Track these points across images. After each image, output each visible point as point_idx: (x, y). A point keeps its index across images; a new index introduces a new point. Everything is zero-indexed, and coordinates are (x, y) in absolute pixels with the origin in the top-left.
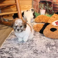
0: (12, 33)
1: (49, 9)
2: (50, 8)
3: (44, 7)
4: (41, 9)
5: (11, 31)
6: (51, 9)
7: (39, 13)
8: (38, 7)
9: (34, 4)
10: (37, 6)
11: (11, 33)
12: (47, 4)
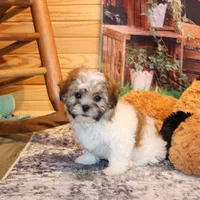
0: (20, 162)
1: (169, 66)
2: (172, 63)
3: (148, 60)
4: (133, 67)
5: (16, 156)
6: (176, 66)
7: (125, 83)
8: (124, 60)
9: (105, 49)
10: (120, 57)
11: (16, 162)
12: (160, 48)
